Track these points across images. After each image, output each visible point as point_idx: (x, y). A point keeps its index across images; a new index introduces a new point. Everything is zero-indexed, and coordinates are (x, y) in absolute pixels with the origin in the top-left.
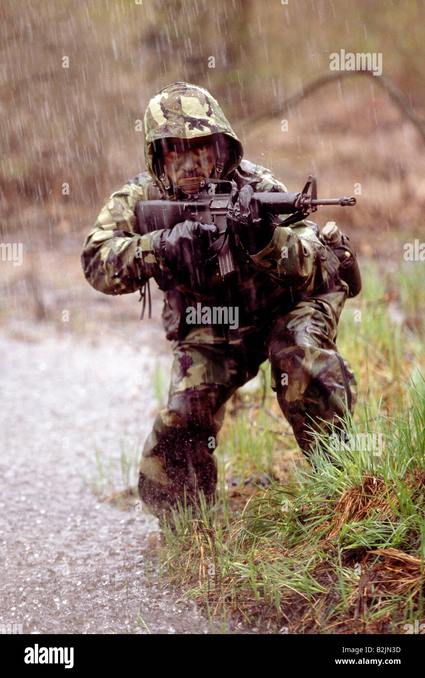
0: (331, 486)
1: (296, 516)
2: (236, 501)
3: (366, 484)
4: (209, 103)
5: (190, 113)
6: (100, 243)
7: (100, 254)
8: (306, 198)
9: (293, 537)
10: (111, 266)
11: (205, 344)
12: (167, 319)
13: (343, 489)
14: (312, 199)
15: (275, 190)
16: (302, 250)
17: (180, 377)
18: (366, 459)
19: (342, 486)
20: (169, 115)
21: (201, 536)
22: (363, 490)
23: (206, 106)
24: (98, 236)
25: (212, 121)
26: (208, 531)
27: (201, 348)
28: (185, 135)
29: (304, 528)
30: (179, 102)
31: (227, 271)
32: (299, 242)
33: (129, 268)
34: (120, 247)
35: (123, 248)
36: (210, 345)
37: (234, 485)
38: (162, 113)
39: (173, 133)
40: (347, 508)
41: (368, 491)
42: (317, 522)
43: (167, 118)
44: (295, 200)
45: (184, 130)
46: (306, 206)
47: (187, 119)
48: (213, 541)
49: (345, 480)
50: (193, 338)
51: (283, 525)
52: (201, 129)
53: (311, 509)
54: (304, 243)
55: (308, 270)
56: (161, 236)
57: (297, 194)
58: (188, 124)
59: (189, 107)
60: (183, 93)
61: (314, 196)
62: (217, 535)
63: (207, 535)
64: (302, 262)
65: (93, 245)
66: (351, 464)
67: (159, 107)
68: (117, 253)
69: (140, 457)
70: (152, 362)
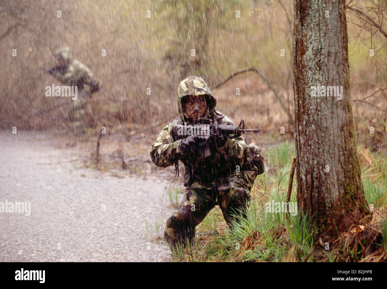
0: (240, 236)
1: (226, 248)
2: (201, 241)
3: (253, 235)
4: (204, 83)
5: (196, 86)
6: (158, 147)
7: (158, 151)
8: (240, 128)
9: (224, 256)
10: (162, 156)
11: (198, 189)
12: (185, 178)
13: (244, 237)
14: (243, 129)
15: (229, 124)
16: (239, 148)
17: (186, 200)
18: (254, 225)
19: (244, 235)
20: (188, 87)
21: (187, 255)
22: (253, 237)
23: (203, 84)
24: (156, 145)
25: (205, 89)
26: (190, 254)
27: (196, 190)
28: (195, 94)
29: (229, 252)
30: (192, 82)
31: (208, 155)
32: (238, 145)
33: (169, 155)
34: (165, 148)
35: (166, 148)
36: (200, 189)
37: (201, 235)
38: (186, 86)
39: (190, 94)
40: (246, 244)
41: (254, 238)
42: (234, 250)
43: (188, 88)
44: (236, 129)
45: (194, 92)
46: (240, 132)
47: (195, 88)
48: (192, 257)
49: (245, 234)
50: (194, 186)
51: (221, 251)
52: (201, 92)
53: (232, 245)
54: (240, 145)
55: (241, 156)
56: (182, 142)
57: (237, 126)
58: (196, 90)
59: (196, 84)
60: (194, 79)
61: (243, 128)
62: (194, 255)
63: (190, 255)
64: (239, 153)
65: (154, 148)
66: (248, 227)
67: (185, 84)
68: (164, 150)
69: (165, 225)
70: (168, 186)
